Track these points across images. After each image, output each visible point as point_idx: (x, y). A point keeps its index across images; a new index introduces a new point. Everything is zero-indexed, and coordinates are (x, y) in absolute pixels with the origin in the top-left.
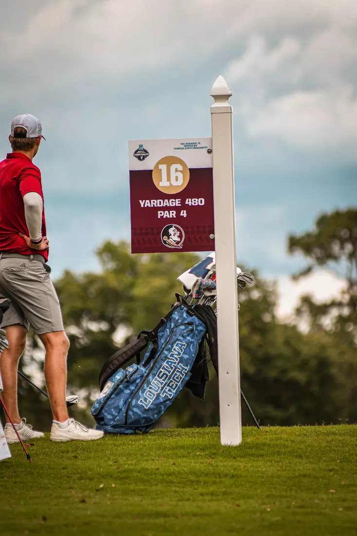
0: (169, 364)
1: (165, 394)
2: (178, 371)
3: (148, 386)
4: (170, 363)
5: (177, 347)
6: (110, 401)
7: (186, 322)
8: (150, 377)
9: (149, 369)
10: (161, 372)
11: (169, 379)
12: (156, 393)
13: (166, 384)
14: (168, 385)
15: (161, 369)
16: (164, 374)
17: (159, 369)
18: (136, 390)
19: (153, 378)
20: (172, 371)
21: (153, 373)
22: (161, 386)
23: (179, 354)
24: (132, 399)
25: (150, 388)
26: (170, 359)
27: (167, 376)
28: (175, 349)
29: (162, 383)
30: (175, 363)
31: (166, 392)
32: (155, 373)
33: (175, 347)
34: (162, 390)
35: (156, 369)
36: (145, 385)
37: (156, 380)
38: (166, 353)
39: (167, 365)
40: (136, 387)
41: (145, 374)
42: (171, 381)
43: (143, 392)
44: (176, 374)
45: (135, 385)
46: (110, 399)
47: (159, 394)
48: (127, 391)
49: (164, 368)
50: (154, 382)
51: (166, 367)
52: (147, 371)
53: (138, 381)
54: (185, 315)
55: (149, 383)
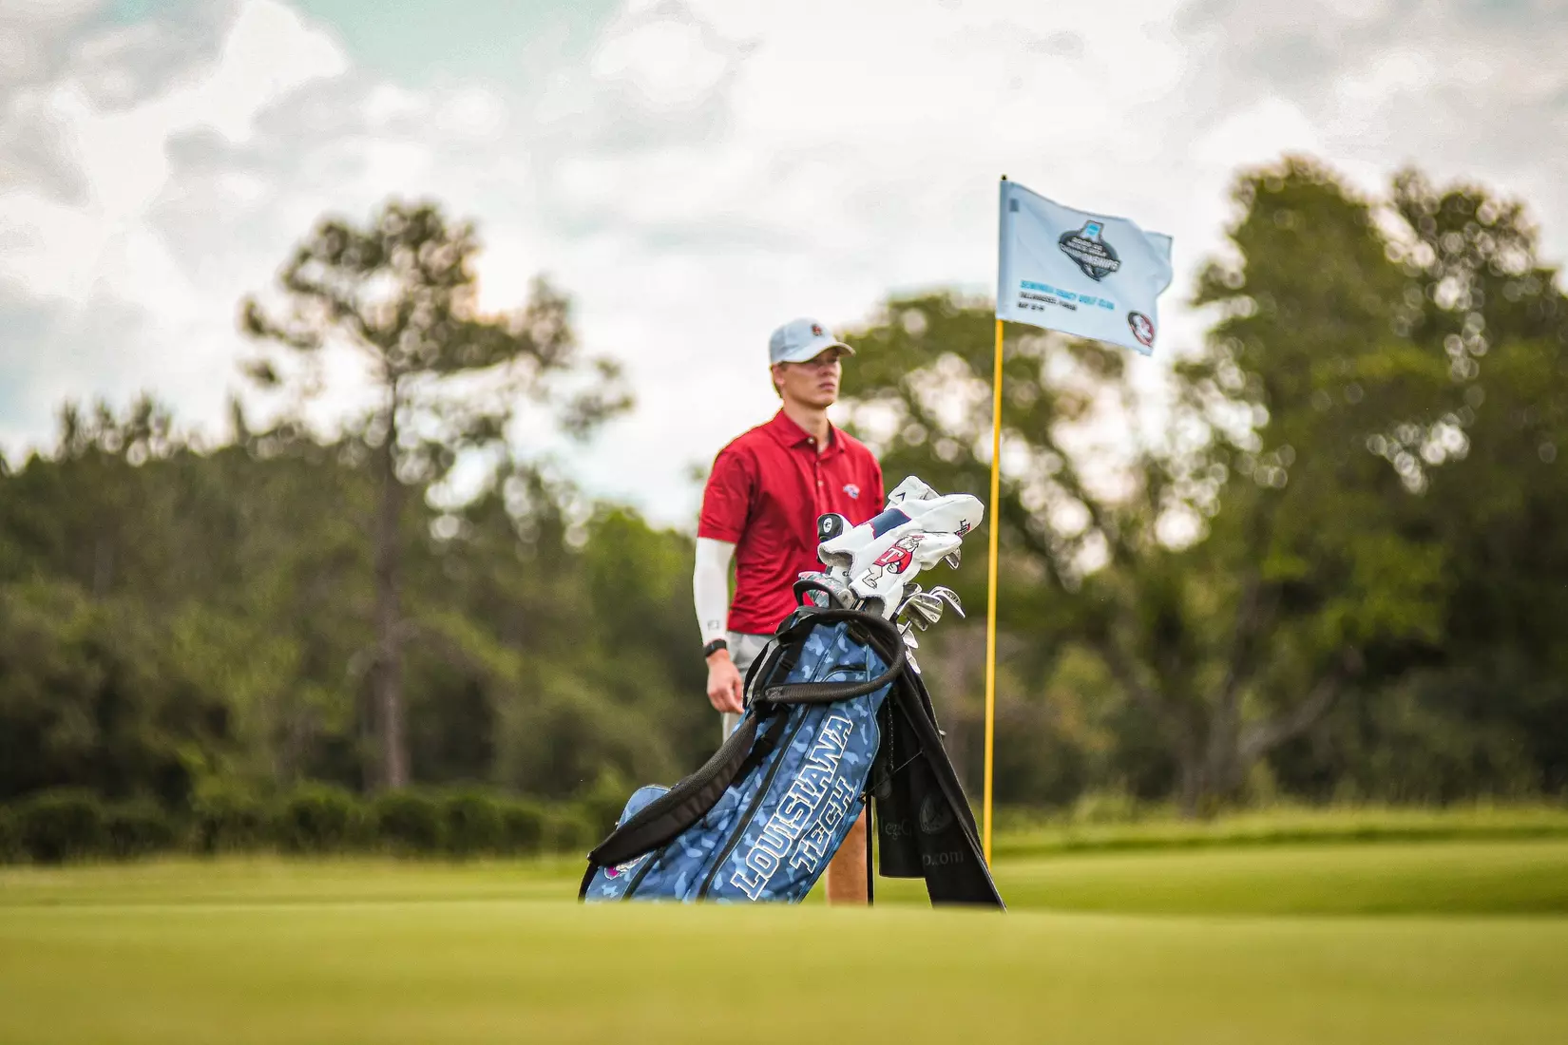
0: (811, 778)
1: (801, 860)
2: (835, 799)
3: (754, 838)
4: (815, 776)
5: (833, 731)
6: (650, 878)
7: (847, 663)
8: (759, 817)
9: (752, 791)
10: (790, 800)
11: (812, 820)
12: (778, 857)
13: (804, 832)
14: (808, 837)
15: (790, 793)
16: (800, 805)
17: (786, 791)
18: (722, 848)
19: (768, 820)
20: (820, 796)
21: (766, 803)
22: (791, 837)
23: (838, 751)
24: (712, 873)
25: (763, 842)
26: (813, 763)
27: (807, 810)
28: (826, 737)
29: (794, 831)
30: (828, 775)
31: (804, 856)
32: (773, 803)
33: (826, 730)
34: (794, 847)
35: (773, 792)
36: (748, 836)
37: (776, 821)
38: (801, 747)
39: (807, 780)
40: (718, 842)
41: (743, 808)
42: (818, 826)
43: (743, 854)
44: (830, 807)
45: (716, 837)
46: (650, 872)
47: (787, 858)
48: (695, 853)
49: (797, 789)
50: (770, 829)
51: (806, 786)
52: (746, 799)
53: (723, 825)
54: (841, 642)
55: (758, 831)
